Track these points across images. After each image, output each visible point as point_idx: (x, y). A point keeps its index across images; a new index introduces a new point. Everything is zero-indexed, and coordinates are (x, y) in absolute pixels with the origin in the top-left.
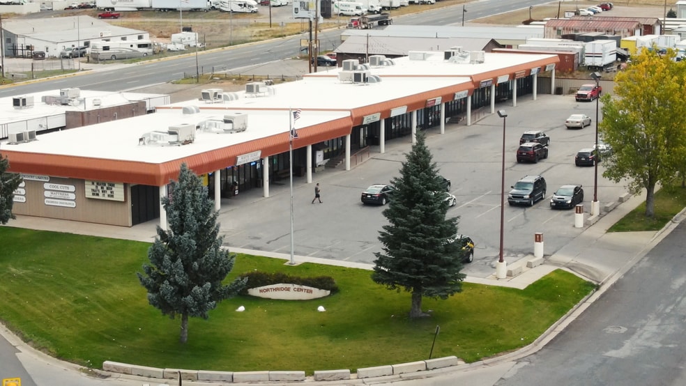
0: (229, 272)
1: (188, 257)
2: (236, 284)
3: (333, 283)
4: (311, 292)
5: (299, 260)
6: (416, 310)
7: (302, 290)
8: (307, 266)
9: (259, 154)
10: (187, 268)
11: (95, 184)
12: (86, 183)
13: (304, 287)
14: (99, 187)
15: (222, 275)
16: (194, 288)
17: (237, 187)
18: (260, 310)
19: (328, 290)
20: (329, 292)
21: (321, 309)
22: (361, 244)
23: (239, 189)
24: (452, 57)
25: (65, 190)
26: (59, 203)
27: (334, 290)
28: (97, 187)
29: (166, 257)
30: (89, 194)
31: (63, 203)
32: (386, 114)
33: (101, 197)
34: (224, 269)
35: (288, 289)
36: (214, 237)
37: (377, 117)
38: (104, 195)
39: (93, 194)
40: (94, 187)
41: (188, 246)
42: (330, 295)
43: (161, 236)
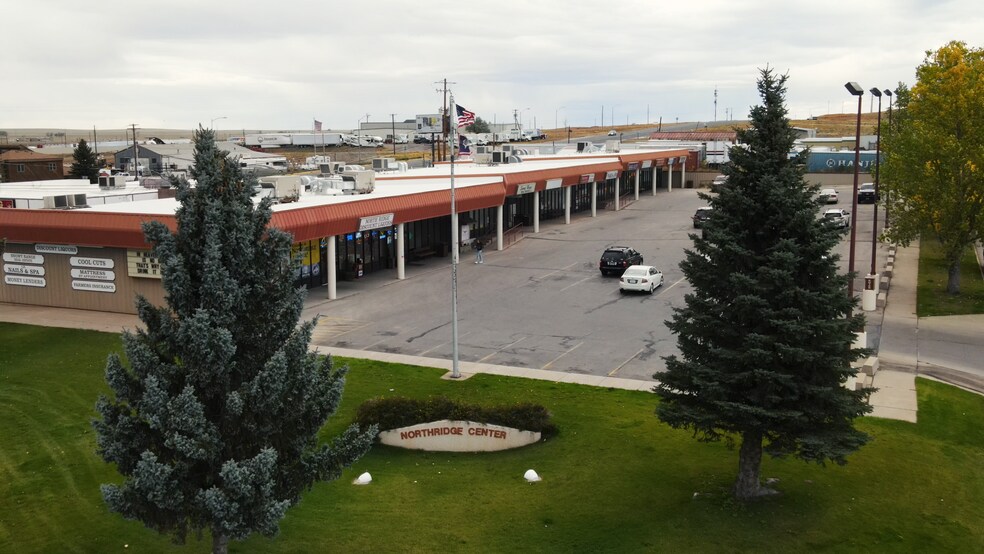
0: (330, 415)
1: (214, 377)
2: (349, 442)
3: (545, 416)
4: (503, 435)
5: (467, 370)
6: (751, 481)
7: (484, 432)
8: (482, 381)
9: (391, 217)
10: (214, 408)
11: (142, 255)
12: (129, 254)
13: (490, 426)
14: (148, 260)
15: (312, 421)
16: (226, 467)
17: (360, 267)
18: (405, 480)
19: (536, 431)
20: (537, 436)
21: (531, 475)
22: (560, 341)
23: (363, 269)
24: (585, 148)
25: (99, 266)
26: (92, 286)
27: (549, 432)
28: (144, 260)
29: (152, 381)
30: (133, 271)
31: (98, 286)
32: (541, 184)
33: (150, 275)
34: (316, 408)
35: (458, 432)
36: (291, 325)
37: (532, 187)
38: (154, 272)
39: (140, 271)
40: (140, 260)
41: (211, 345)
42: (540, 442)
43: (149, 325)
